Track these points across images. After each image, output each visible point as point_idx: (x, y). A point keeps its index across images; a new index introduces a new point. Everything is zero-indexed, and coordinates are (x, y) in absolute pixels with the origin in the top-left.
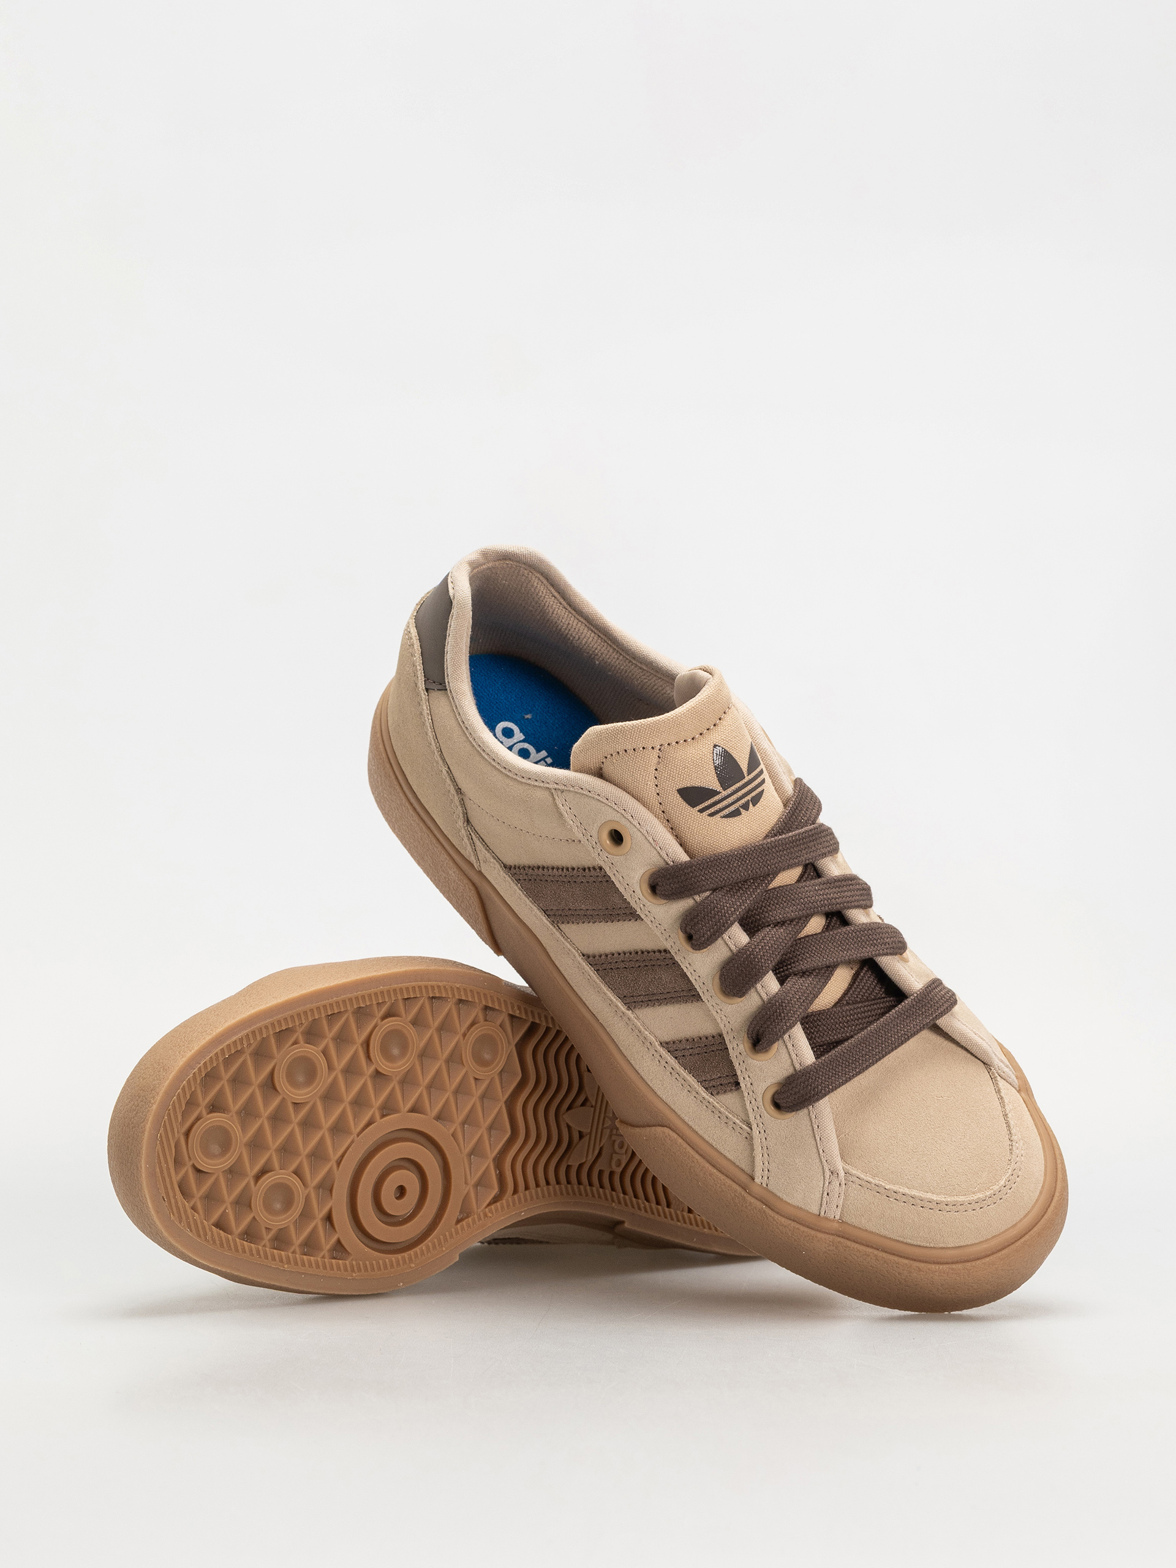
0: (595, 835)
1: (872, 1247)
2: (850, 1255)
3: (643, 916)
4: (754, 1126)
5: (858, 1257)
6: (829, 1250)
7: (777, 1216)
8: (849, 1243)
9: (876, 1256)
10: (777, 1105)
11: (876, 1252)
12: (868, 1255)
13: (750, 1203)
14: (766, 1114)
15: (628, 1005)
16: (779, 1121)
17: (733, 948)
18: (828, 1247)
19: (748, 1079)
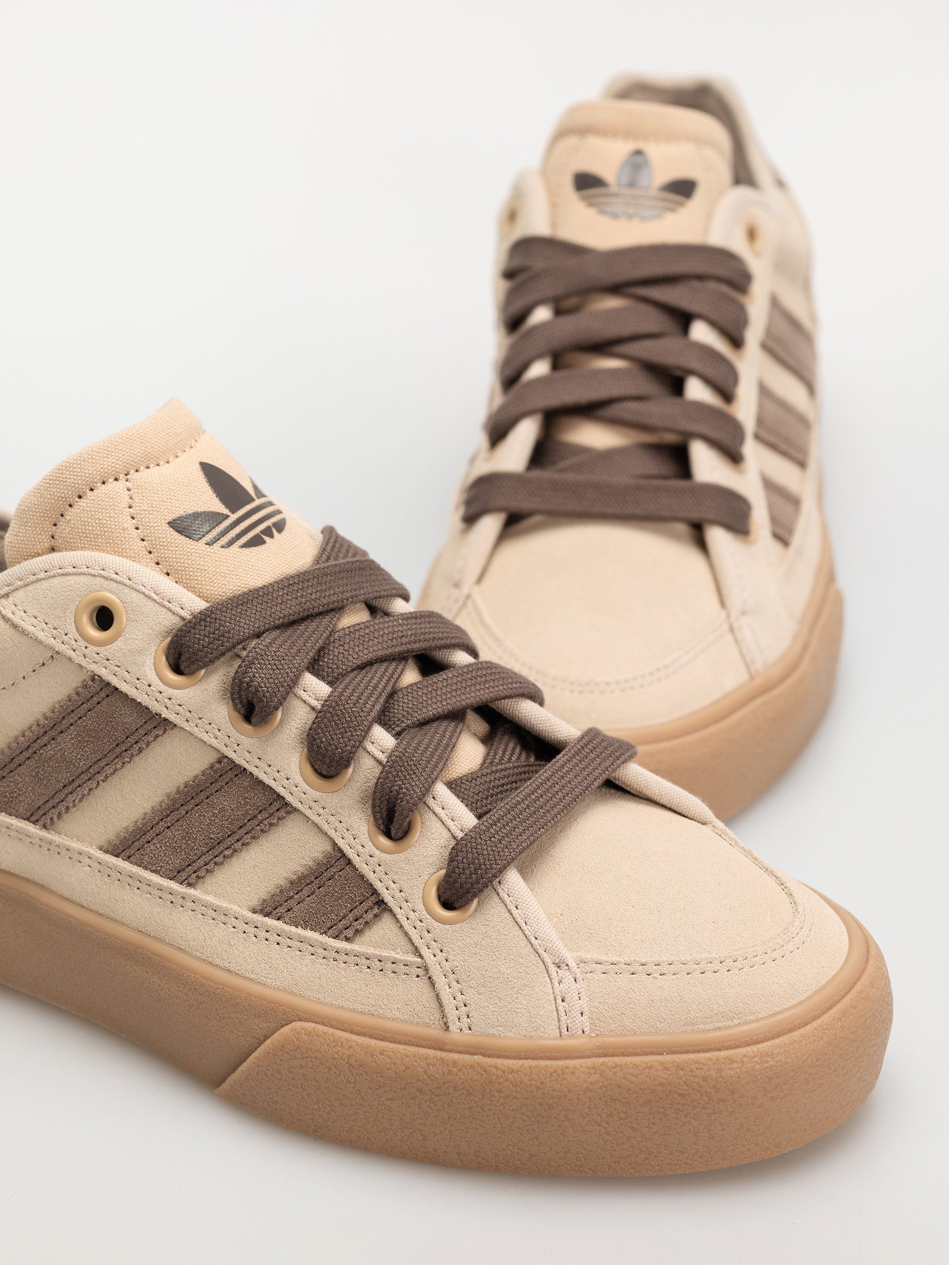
0: (72, 629)
1: (652, 1053)
2: (624, 1078)
3: (172, 717)
4: (425, 952)
5: (636, 1076)
6: (592, 1084)
7: (499, 1062)
8: (617, 1060)
9: (662, 1064)
10: (448, 905)
11: (660, 1058)
12: (650, 1068)
13: (454, 1063)
14: (436, 924)
15: (186, 882)
16: (458, 925)
17: (315, 703)
18: (589, 1077)
19: (393, 886)
